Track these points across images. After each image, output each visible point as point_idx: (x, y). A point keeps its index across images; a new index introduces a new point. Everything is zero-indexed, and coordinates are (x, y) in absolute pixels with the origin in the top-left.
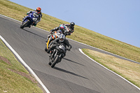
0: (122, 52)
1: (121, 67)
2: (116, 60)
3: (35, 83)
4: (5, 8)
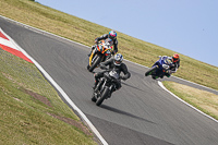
2: (216, 99)
3: (90, 134)
4: (43, 18)
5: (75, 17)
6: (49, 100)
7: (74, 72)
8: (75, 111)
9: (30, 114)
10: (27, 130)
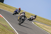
0: (48, 23)
1: (48, 29)
2: (46, 26)
4: (5, 7)
5: (13, 7)
6: (7, 26)
7: (13, 20)
8: (13, 29)
9: (2, 29)
10: (2, 33)
